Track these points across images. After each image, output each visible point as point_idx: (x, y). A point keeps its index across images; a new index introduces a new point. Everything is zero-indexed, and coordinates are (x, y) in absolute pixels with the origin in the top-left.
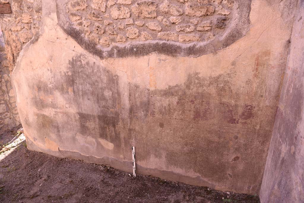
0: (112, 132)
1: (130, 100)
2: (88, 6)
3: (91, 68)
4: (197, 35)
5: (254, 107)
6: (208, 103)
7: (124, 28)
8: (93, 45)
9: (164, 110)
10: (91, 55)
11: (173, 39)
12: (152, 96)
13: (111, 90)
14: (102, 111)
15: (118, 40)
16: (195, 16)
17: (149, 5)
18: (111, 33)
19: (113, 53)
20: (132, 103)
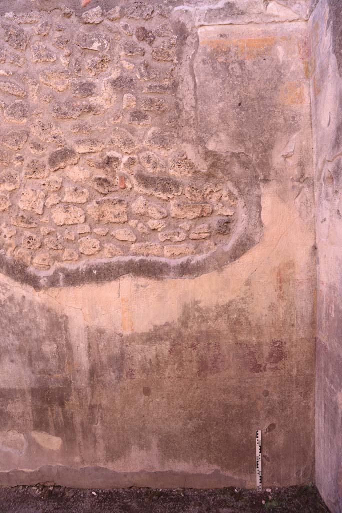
0: (58, 415)
1: (89, 355)
2: (13, 205)
3: (18, 306)
4: (191, 246)
5: (285, 343)
6: (218, 346)
7: (75, 238)
8: (21, 266)
9: (148, 366)
10: (17, 284)
11: (156, 253)
12: (128, 344)
13: (55, 340)
14: (38, 380)
15: (65, 259)
16: (186, 218)
17: (114, 204)
18: (52, 247)
19: (58, 280)
20: (94, 360)
